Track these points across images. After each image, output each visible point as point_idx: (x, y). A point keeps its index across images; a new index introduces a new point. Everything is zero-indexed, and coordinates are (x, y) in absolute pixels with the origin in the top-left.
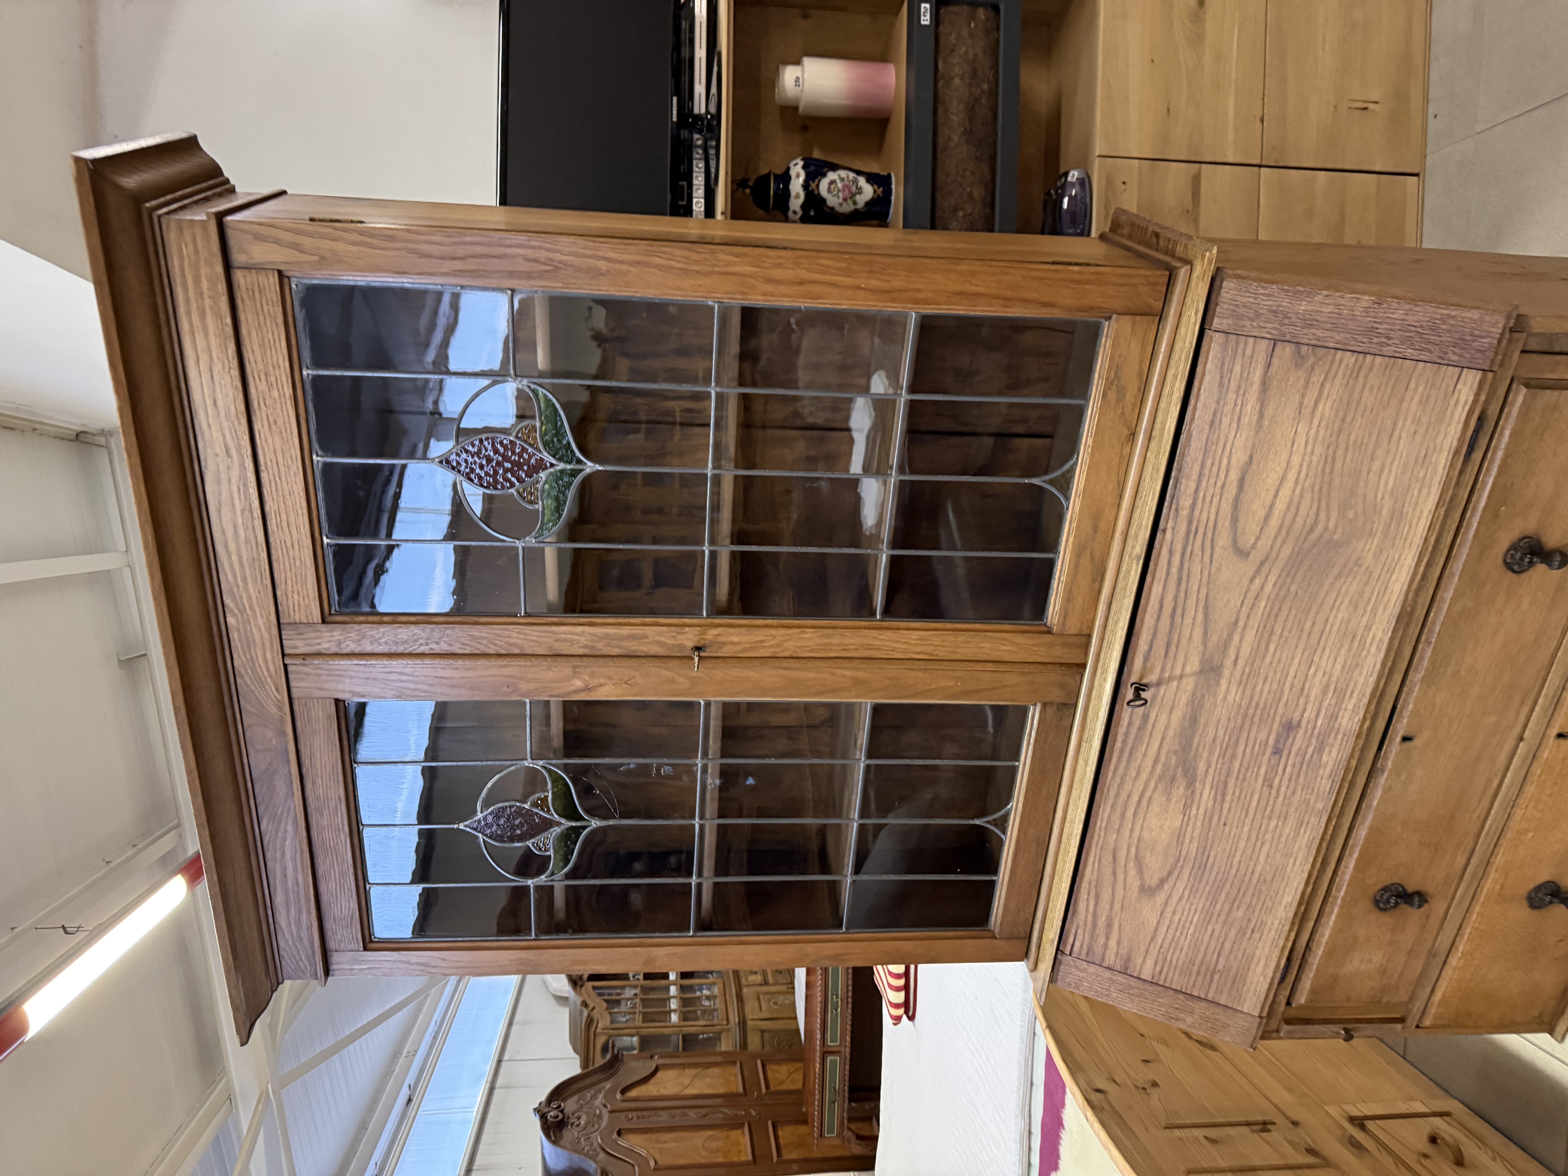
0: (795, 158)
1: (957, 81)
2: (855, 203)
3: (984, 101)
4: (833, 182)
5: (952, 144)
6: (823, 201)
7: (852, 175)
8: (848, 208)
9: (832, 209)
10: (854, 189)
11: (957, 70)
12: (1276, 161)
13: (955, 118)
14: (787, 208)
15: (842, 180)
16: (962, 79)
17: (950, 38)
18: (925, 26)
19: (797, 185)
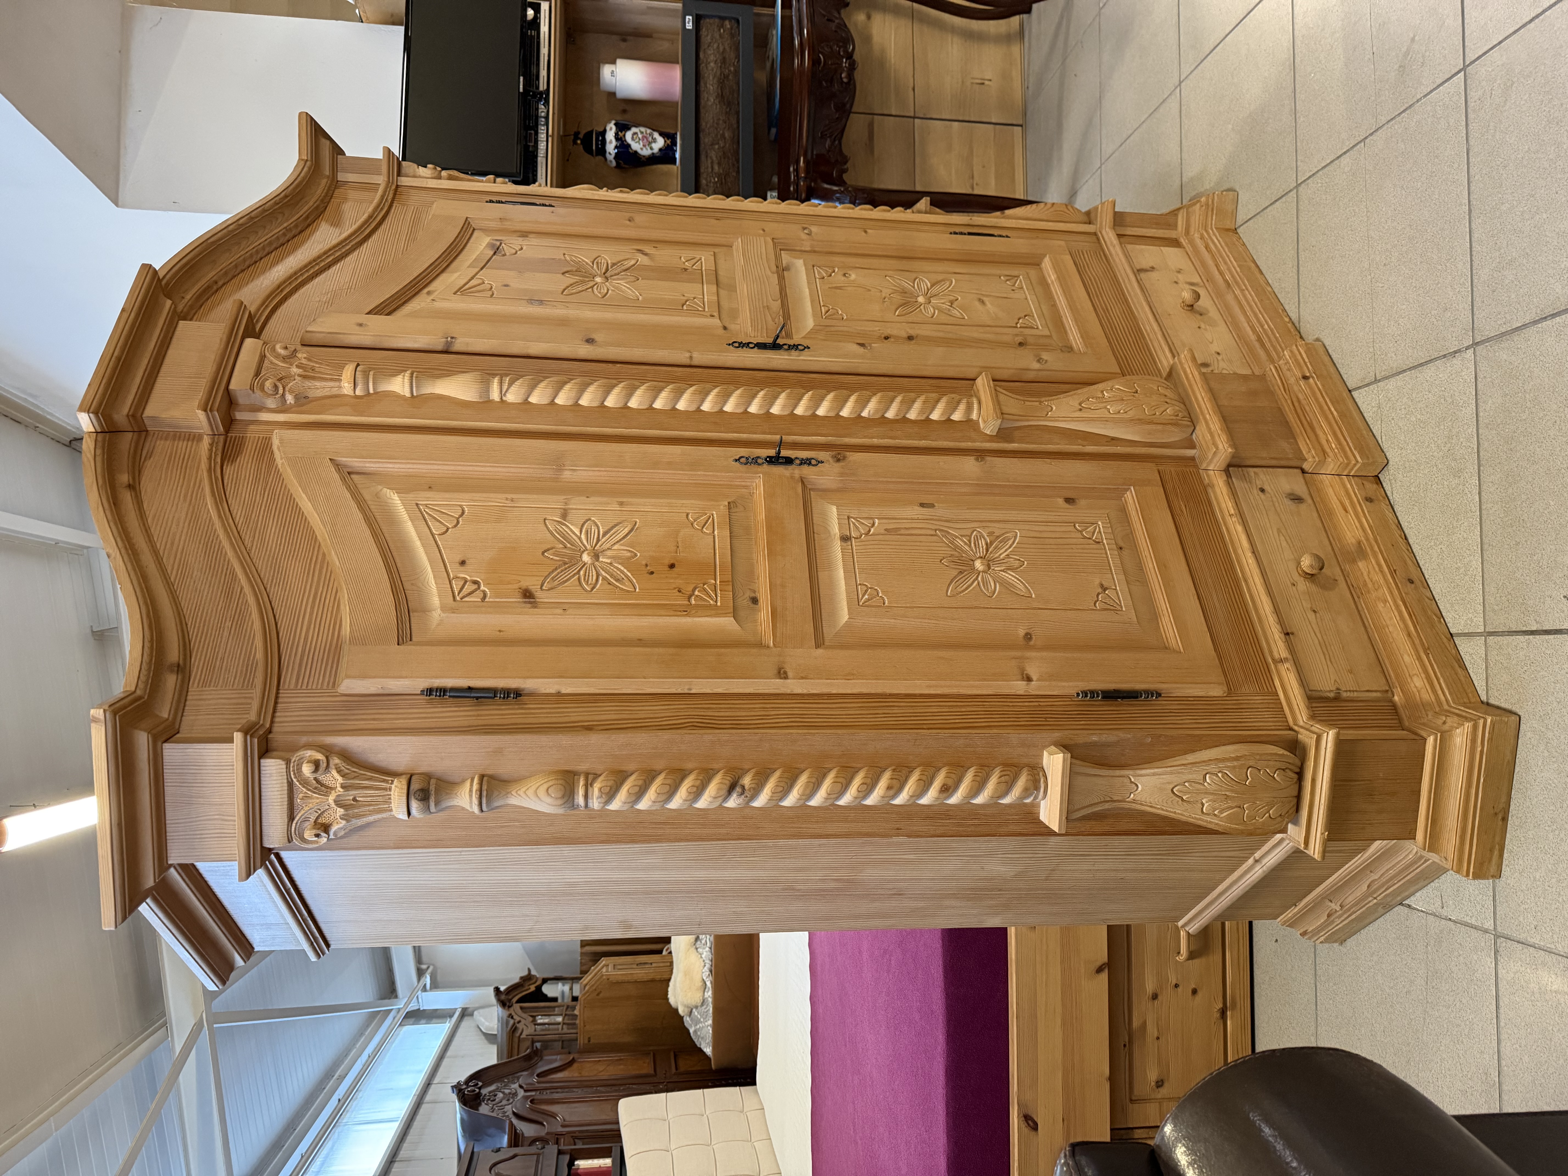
0: (610, 121)
1: (712, 64)
2: (651, 149)
3: (730, 77)
4: (635, 133)
5: (710, 103)
6: (629, 146)
7: (649, 131)
8: (646, 152)
9: (636, 152)
10: (650, 139)
11: (712, 58)
12: (924, 115)
13: (712, 88)
14: (605, 151)
15: (642, 133)
16: (715, 63)
17: (706, 37)
18: (689, 30)
19: (610, 136)
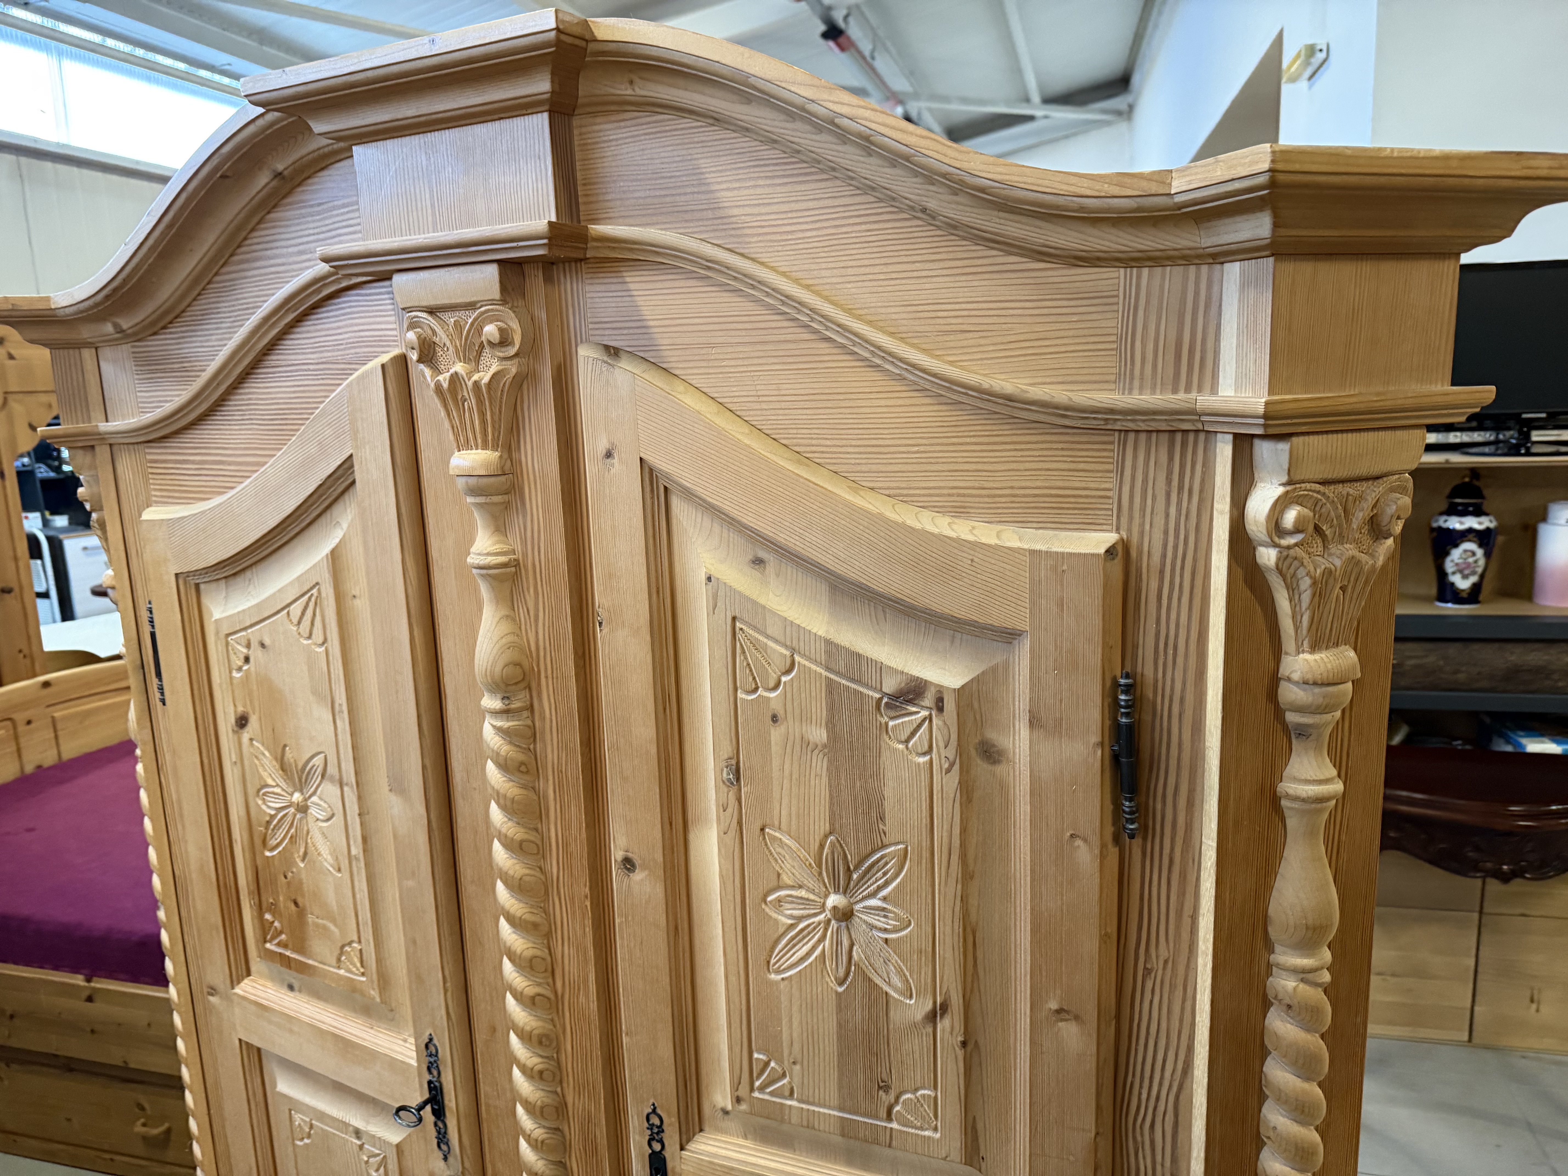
0: (1497, 520)
2: (1454, 573)
3: (1547, 682)
5: (1506, 656)
6: (1456, 546)
7: (1480, 570)
8: (1449, 566)
9: (1447, 554)
10: (1466, 572)
12: (1486, 926)
13: (1531, 658)
14: (1451, 514)
19: (1472, 523)
